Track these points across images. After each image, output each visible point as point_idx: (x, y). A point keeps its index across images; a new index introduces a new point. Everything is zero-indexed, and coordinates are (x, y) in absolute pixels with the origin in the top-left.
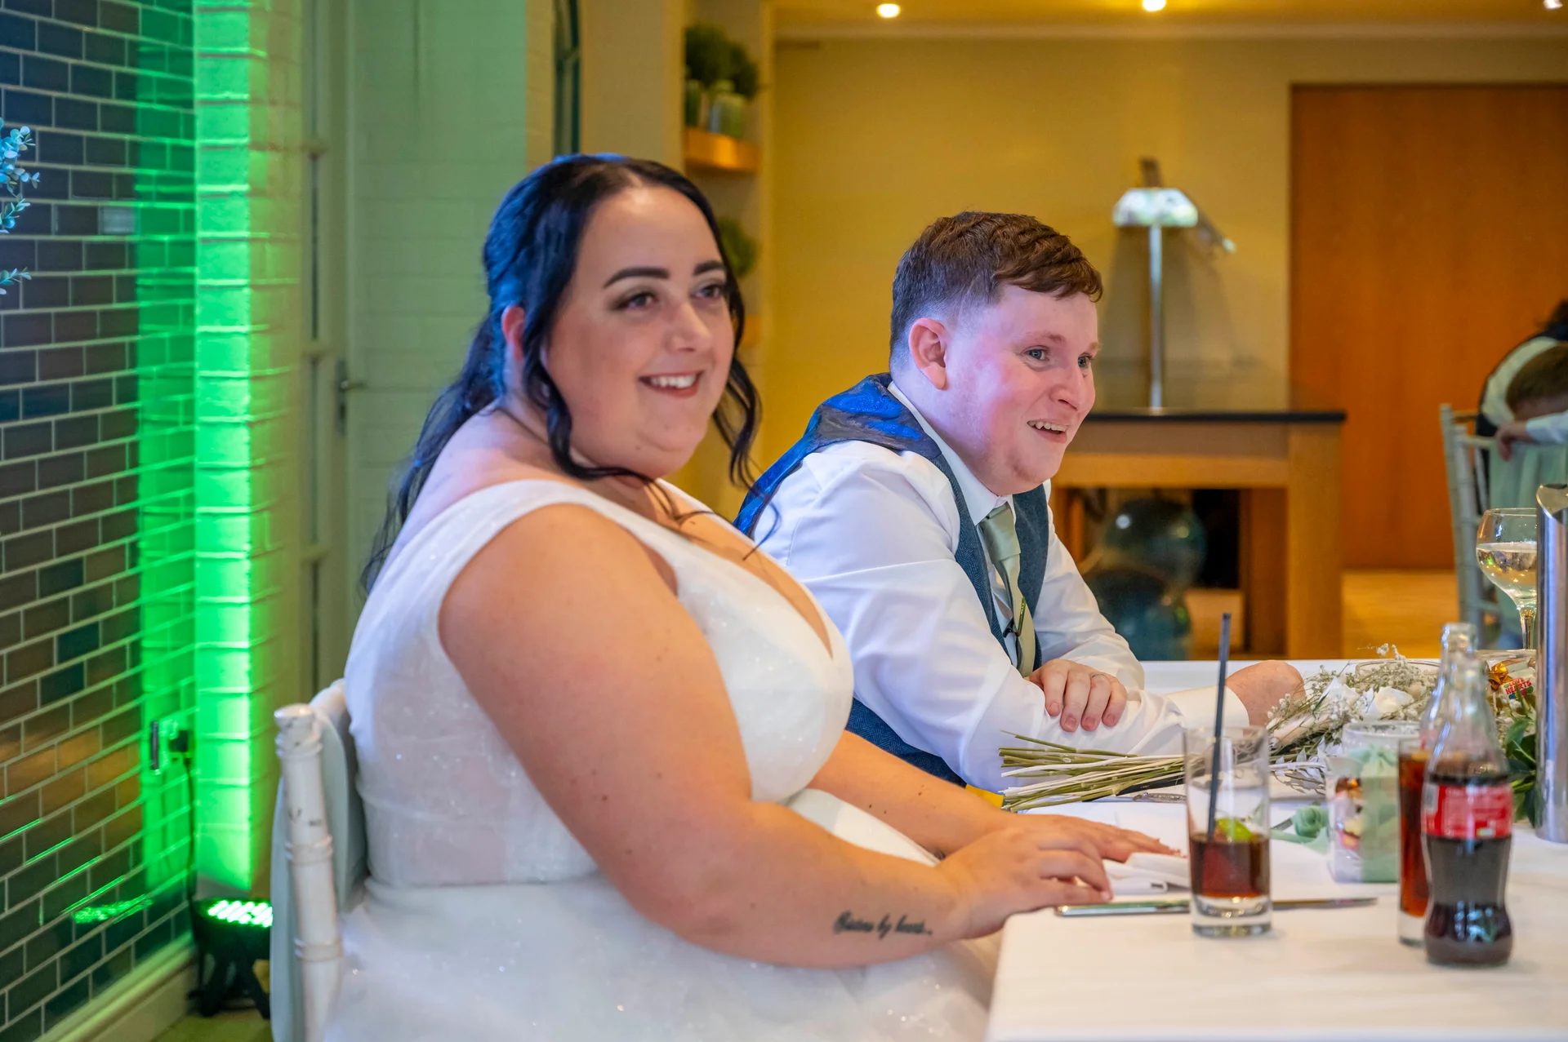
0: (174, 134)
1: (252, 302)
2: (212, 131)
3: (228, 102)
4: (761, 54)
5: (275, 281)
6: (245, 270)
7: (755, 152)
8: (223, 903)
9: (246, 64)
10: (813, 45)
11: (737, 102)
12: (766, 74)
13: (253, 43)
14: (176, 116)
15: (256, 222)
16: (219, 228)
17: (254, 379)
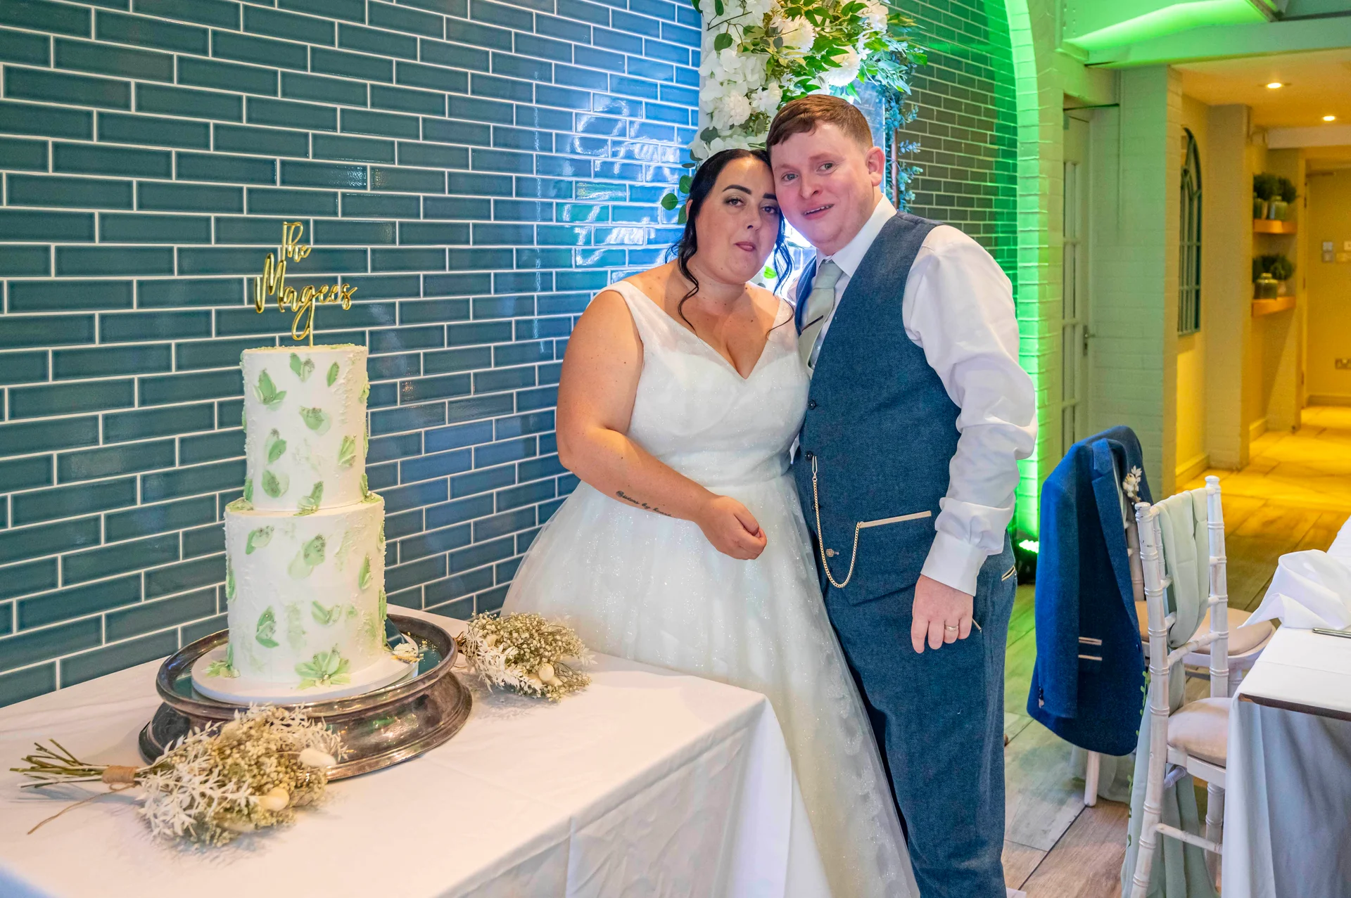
0: (1008, 244)
1: (1039, 308)
2: (1023, 243)
3: (1031, 231)
4: (1299, 182)
5: (1050, 299)
6: (1037, 296)
7: (1295, 225)
8: (1026, 541)
9: (1038, 216)
10: (1328, 173)
11: (1284, 204)
12: (1301, 190)
13: (1041, 207)
14: (1009, 237)
15: (1041, 277)
16: (1027, 280)
17: (1040, 338)
